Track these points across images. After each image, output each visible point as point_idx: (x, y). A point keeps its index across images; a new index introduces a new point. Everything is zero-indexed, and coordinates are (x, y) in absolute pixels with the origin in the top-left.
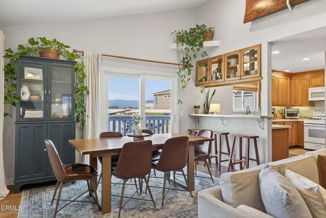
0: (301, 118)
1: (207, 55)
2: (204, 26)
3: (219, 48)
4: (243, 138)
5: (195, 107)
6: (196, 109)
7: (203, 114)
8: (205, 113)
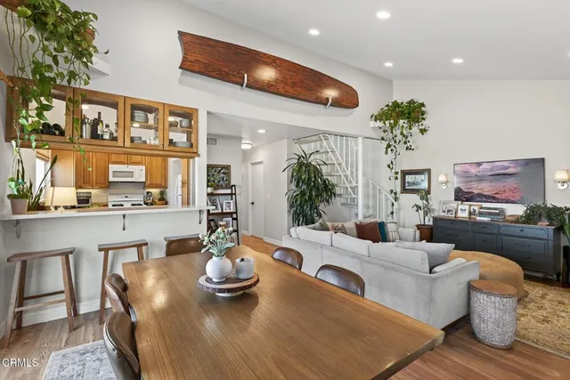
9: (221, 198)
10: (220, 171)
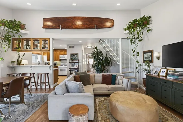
0: (57, 65)
1: (21, 37)
2: (19, 22)
3: (28, 35)
4: (42, 75)
5: (12, 62)
6: (13, 63)
7: (16, 65)
8: (18, 65)
9: (75, 64)
10: (75, 55)
